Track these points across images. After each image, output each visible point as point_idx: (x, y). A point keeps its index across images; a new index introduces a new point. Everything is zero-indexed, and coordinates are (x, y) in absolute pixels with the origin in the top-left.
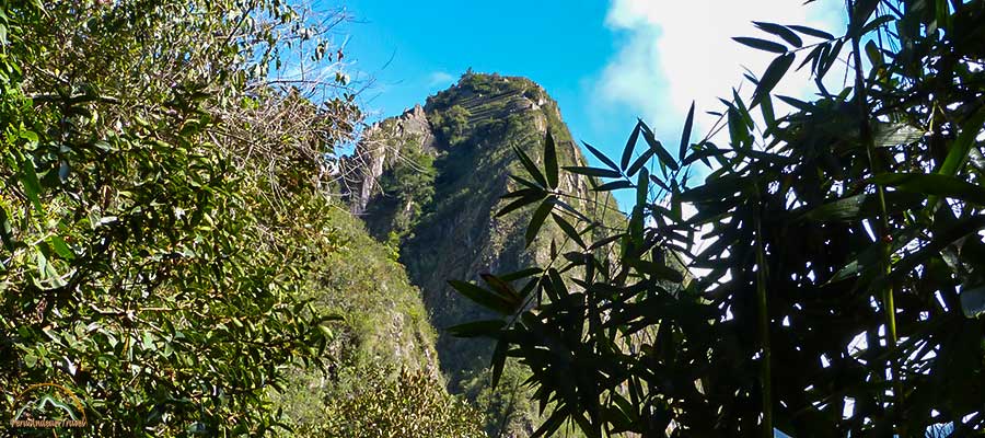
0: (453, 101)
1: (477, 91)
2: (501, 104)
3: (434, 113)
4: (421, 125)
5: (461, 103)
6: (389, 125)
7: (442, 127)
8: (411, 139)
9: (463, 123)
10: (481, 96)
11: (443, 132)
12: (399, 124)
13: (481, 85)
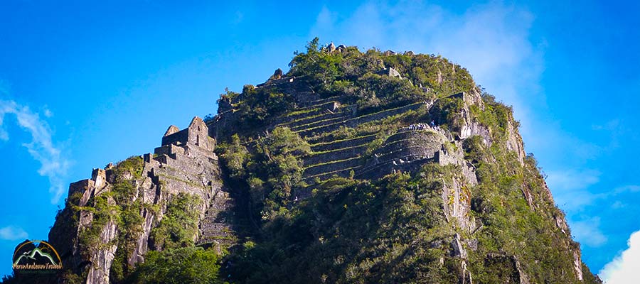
0: (276, 113)
1: (326, 95)
2: (382, 130)
3: (230, 141)
4: (201, 170)
5: (292, 120)
6: (128, 177)
7: (247, 176)
8: (177, 207)
9: (293, 171)
10: (336, 105)
11: (249, 188)
12: (151, 174)
13: (338, 79)
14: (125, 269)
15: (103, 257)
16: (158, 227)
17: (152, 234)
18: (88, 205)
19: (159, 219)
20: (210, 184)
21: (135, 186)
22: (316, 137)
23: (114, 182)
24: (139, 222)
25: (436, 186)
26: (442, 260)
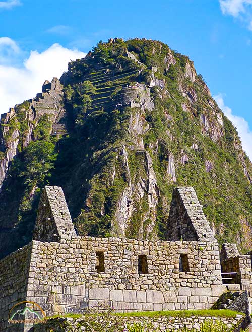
1: (104, 65)
3: (68, 87)
4: (55, 101)
5: (92, 77)
6: (23, 110)
7: (73, 103)
8: (43, 120)
9: (88, 102)
10: (108, 70)
11: (73, 108)
12: (32, 107)
13: (109, 58)
14: (22, 148)
15: (13, 144)
16: (35, 129)
17: (33, 133)
18: (7, 124)
19: (36, 126)
20: (58, 107)
21: (25, 114)
22: (99, 85)
23: (17, 113)
24: (27, 129)
25: (128, 117)
26: (117, 157)
